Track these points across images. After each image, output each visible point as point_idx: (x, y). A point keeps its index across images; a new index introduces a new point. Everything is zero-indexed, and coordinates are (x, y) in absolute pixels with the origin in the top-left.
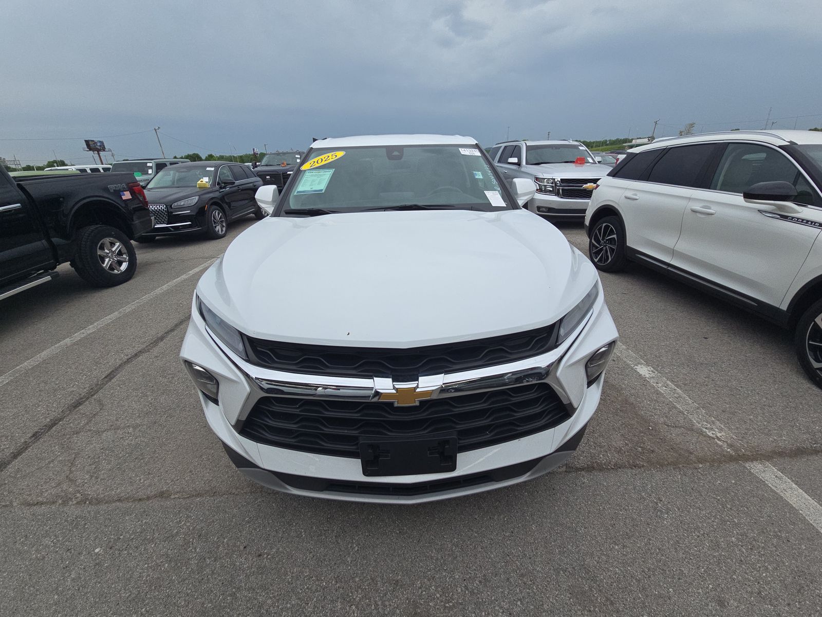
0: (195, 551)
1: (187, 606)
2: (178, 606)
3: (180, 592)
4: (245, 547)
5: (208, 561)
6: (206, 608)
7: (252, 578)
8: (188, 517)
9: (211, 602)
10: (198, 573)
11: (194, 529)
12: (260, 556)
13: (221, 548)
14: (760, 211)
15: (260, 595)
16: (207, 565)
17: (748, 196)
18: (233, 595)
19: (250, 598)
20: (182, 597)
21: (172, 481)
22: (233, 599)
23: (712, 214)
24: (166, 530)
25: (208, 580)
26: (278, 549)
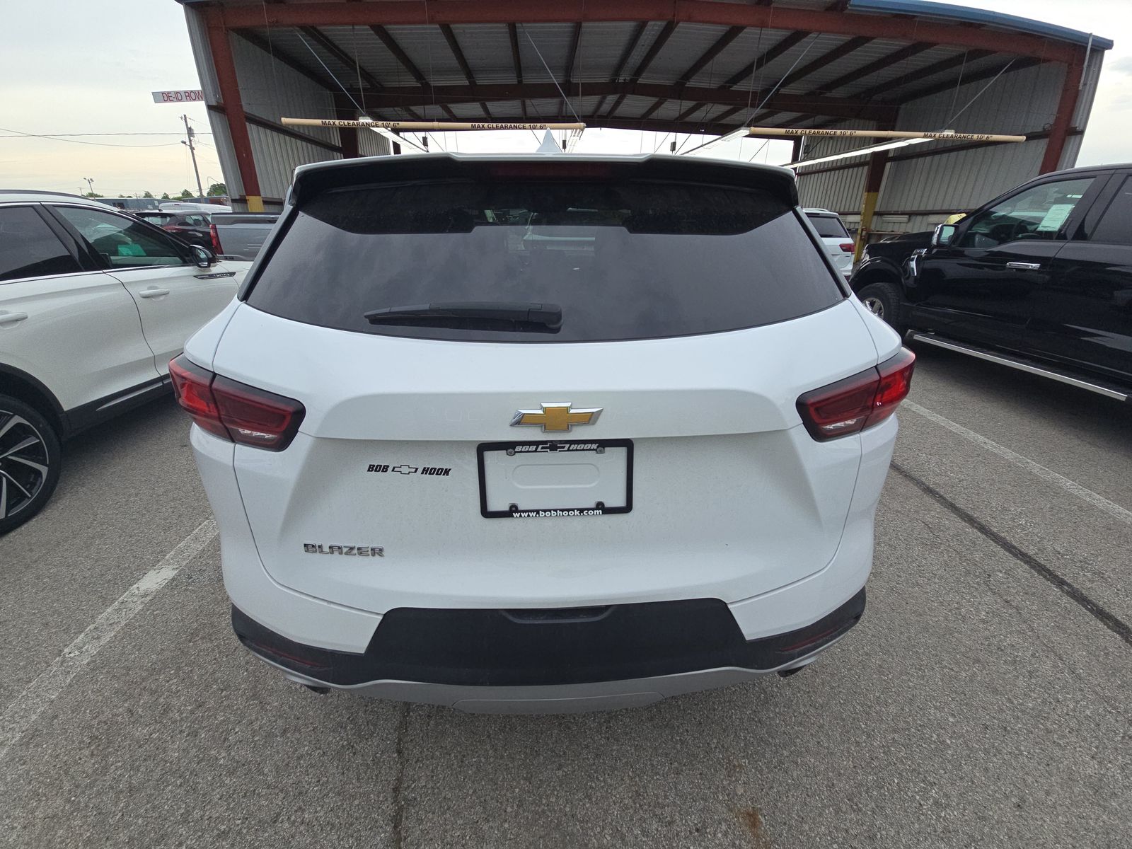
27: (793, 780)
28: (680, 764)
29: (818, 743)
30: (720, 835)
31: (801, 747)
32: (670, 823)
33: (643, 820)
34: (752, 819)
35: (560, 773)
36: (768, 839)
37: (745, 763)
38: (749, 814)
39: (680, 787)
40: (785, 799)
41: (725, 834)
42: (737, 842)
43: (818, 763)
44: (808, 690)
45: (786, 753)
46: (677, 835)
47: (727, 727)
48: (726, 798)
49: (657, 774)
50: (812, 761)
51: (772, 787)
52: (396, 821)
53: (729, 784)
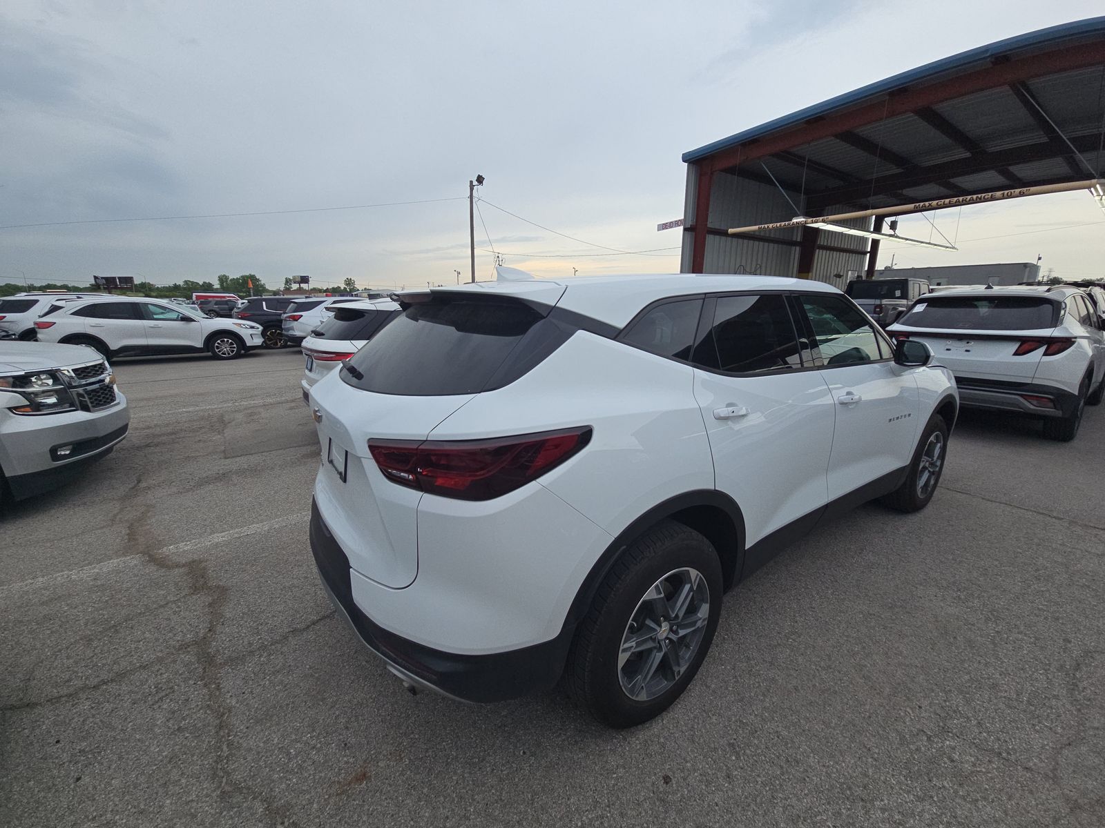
27: (403, 801)
28: (390, 720)
29: (447, 817)
30: (345, 759)
31: (436, 802)
32: (347, 728)
33: (346, 713)
34: (363, 777)
35: (364, 663)
36: (350, 792)
37: (405, 761)
38: (364, 775)
39: (373, 725)
40: (384, 798)
41: (347, 763)
42: (343, 771)
43: (426, 820)
44: (503, 798)
45: (425, 790)
46: (340, 734)
47: (433, 741)
48: (374, 756)
49: (378, 710)
50: (427, 814)
51: (391, 786)
52: (324, 618)
53: (384, 756)
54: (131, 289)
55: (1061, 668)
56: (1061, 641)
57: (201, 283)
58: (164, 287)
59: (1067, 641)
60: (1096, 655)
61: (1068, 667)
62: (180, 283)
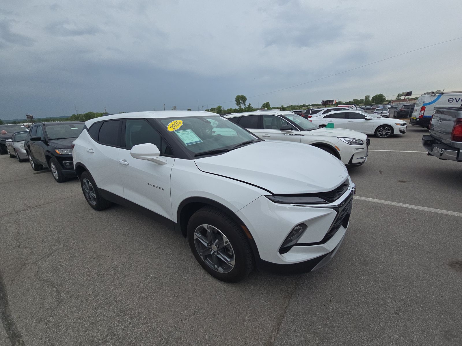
0: (320, 328)
1: (351, 335)
2: (351, 339)
3: (343, 338)
4: (325, 306)
5: (328, 323)
6: (353, 326)
7: (342, 306)
8: (295, 331)
9: (350, 324)
10: (334, 328)
11: (304, 328)
12: (331, 301)
13: (322, 316)
14: (283, 134)
15: (350, 304)
16: (330, 323)
17: (282, 130)
18: (348, 314)
19: (351, 308)
20: (346, 337)
21: (257, 340)
22: (350, 315)
23: (270, 136)
24: (300, 344)
25: (339, 323)
26: (329, 294)
54: (332, 104)
55: (62, 284)
56: (73, 293)
57: (359, 100)
58: (346, 102)
59: (72, 296)
60: (57, 303)
61: (60, 288)
62: (352, 100)
